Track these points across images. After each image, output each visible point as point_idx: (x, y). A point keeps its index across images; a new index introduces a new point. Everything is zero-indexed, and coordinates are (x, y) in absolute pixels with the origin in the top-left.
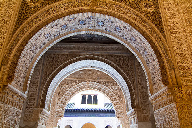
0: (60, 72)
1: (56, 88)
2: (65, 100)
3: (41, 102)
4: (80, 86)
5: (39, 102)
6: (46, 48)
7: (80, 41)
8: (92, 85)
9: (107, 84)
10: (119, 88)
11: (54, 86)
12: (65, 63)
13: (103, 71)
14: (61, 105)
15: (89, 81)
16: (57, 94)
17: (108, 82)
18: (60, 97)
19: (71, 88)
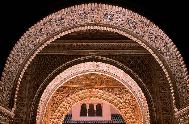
0: (54, 79)
1: (49, 100)
2: (60, 114)
3: (30, 119)
4: (79, 96)
5: (28, 120)
6: (36, 51)
7: (80, 37)
8: (96, 93)
9: (116, 92)
10: (132, 97)
11: (46, 97)
12: (61, 67)
13: (112, 75)
14: (55, 121)
15: (92, 89)
16: (50, 107)
17: (118, 89)
18: (54, 109)
19: (69, 99)
